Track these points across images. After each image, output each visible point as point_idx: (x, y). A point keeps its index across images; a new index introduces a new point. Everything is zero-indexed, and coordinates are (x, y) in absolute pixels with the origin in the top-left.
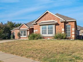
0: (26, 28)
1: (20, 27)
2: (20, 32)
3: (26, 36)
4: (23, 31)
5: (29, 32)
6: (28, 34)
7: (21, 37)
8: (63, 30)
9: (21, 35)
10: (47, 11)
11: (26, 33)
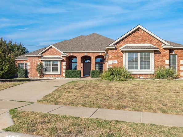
0: (58, 54)
1: (43, 53)
2: (44, 62)
3: (59, 73)
4: (50, 61)
5: (64, 63)
6: (64, 67)
7: (47, 73)
8: (167, 62)
9: (46, 70)
10: (139, 26)
11: (59, 66)
